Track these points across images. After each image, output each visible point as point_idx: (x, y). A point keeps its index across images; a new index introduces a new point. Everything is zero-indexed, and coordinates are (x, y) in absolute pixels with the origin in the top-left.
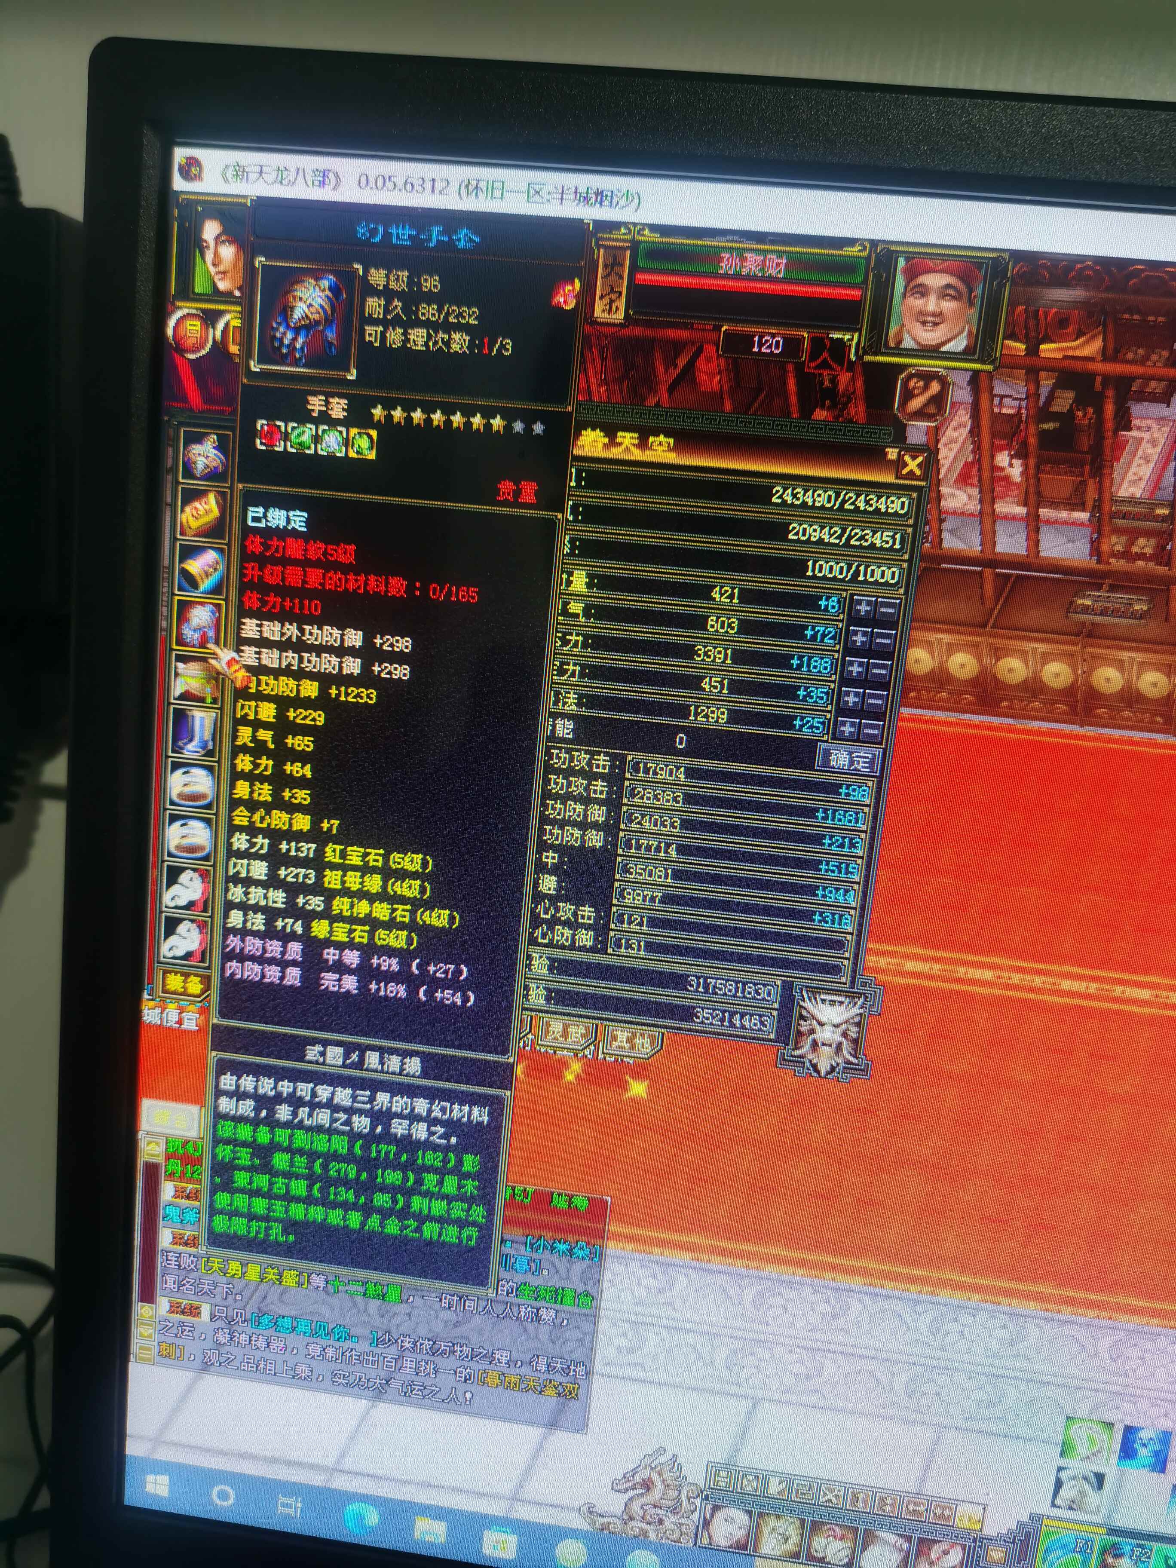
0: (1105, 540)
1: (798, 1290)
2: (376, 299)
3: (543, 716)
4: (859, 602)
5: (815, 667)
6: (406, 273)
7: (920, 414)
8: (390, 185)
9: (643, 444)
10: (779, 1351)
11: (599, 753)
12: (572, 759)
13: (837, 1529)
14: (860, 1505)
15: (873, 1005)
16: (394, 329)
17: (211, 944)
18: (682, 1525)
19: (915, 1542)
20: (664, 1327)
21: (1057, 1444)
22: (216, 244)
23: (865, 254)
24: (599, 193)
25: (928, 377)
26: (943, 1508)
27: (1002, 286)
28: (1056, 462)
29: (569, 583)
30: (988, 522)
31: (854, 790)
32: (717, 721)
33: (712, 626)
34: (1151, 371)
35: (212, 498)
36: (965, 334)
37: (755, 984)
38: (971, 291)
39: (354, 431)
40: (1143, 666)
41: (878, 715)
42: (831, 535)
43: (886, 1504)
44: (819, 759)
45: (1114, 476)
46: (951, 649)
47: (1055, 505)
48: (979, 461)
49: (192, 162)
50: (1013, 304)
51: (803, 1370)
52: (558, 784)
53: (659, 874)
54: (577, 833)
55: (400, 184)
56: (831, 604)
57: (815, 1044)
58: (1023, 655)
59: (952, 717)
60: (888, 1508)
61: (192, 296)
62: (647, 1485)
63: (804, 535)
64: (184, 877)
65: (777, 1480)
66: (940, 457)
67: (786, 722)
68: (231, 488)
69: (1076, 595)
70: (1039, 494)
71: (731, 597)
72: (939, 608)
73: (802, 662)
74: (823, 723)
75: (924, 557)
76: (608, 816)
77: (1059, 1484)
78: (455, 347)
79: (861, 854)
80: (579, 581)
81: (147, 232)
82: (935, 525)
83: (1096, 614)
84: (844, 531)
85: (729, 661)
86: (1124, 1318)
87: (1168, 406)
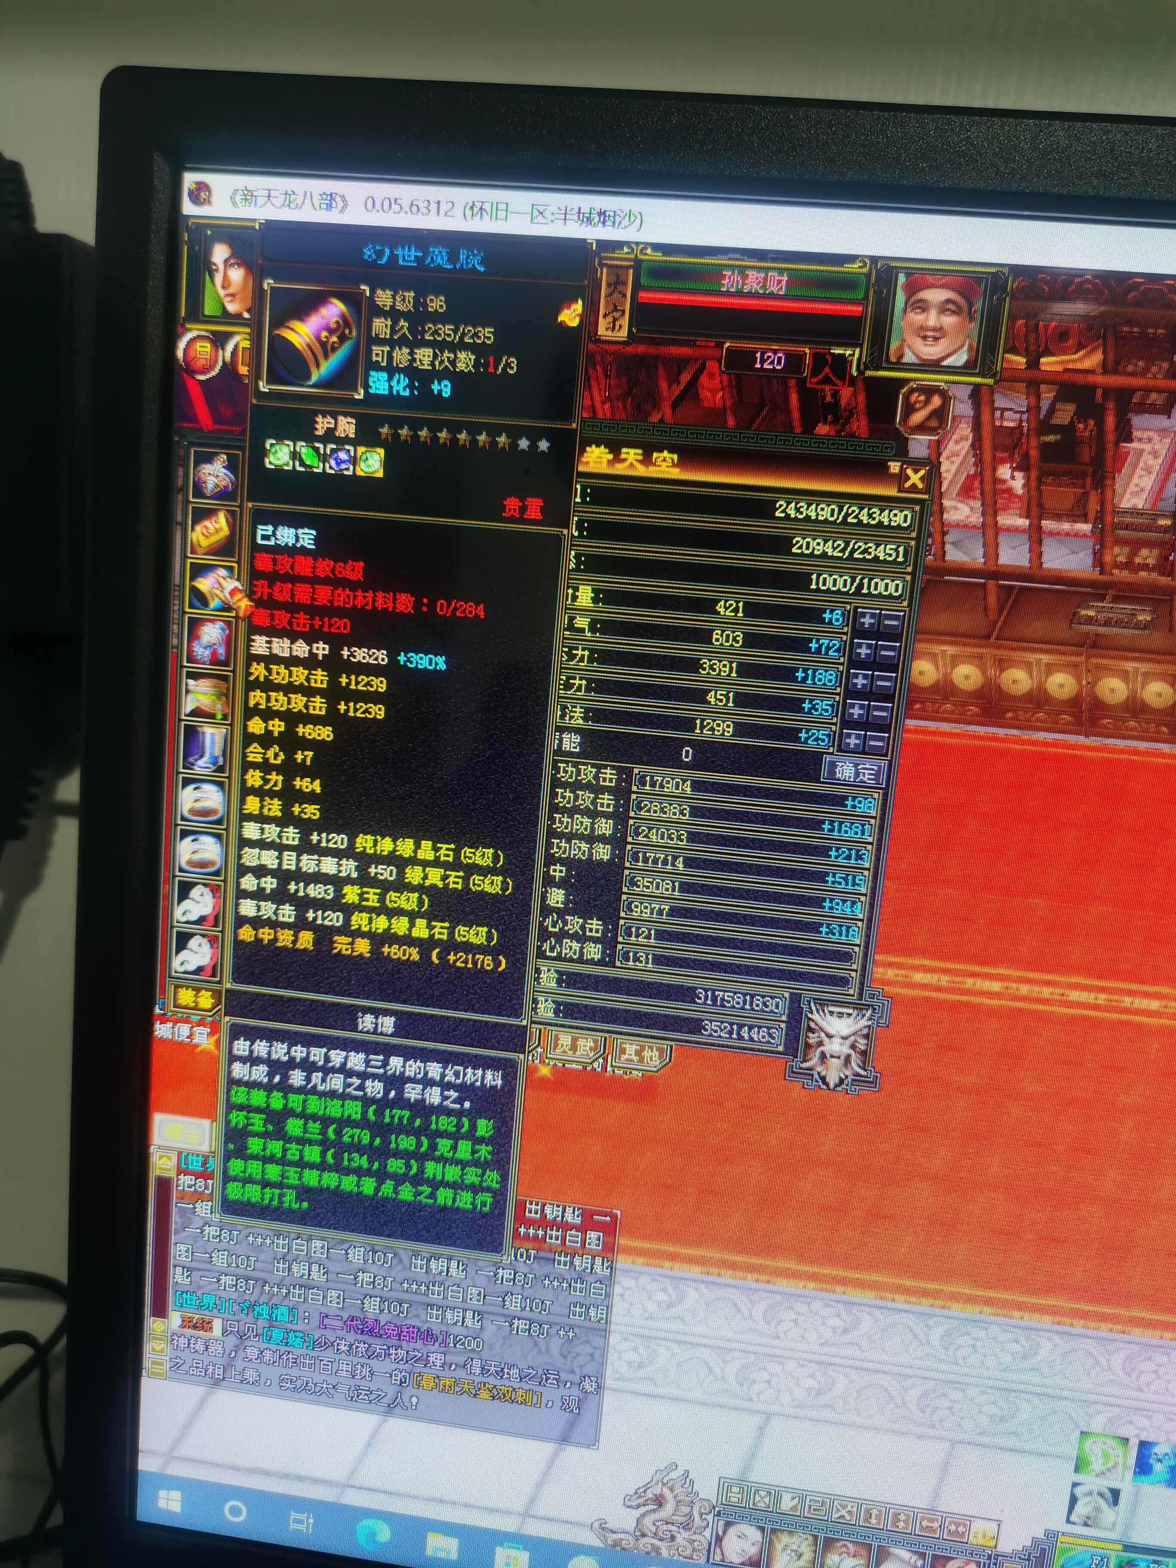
0: (1108, 551)
1: (809, 1304)
2: (383, 320)
3: (550, 730)
4: (863, 615)
5: (820, 680)
6: (412, 294)
7: (922, 428)
8: (395, 207)
9: (647, 460)
10: (791, 1365)
11: (606, 767)
12: (578, 773)
13: (850, 1546)
14: (874, 1521)
15: (880, 1017)
16: (400, 349)
17: (222, 959)
18: (694, 1541)
19: (929, 1560)
20: (676, 1341)
21: (1070, 1459)
22: (225, 267)
23: (865, 270)
24: (602, 213)
25: (929, 391)
26: (958, 1525)
27: (1001, 301)
28: (1056, 474)
29: (575, 598)
30: (990, 533)
31: (860, 802)
32: (723, 735)
33: (717, 640)
34: (1151, 383)
35: (222, 517)
36: (966, 348)
37: (763, 997)
38: (971, 305)
39: (361, 450)
40: (1147, 677)
41: (883, 727)
42: (834, 549)
43: (899, 1520)
44: (824, 773)
45: (1117, 486)
46: (955, 661)
47: (1058, 517)
48: (981, 473)
49: (202, 186)
50: (1013, 317)
51: (816, 1386)
52: (565, 798)
53: (665, 887)
54: (584, 846)
55: (406, 208)
56: (835, 617)
57: (823, 1056)
58: (1028, 666)
59: (956, 728)
60: (901, 1524)
61: (201, 318)
62: (659, 1501)
63: (808, 548)
64: (195, 892)
65: (790, 1495)
66: (943, 469)
67: (791, 734)
68: (241, 507)
69: (1079, 607)
70: (1041, 506)
71: (736, 610)
72: (943, 620)
73: (807, 675)
74: (828, 736)
75: (928, 570)
76: (615, 829)
77: (1073, 1500)
78: (461, 366)
79: (867, 865)
80: (585, 596)
81: (158, 257)
82: (938, 537)
83: (1099, 625)
84: (847, 544)
85: (734, 674)
86: (1137, 1331)
87: (1169, 417)
